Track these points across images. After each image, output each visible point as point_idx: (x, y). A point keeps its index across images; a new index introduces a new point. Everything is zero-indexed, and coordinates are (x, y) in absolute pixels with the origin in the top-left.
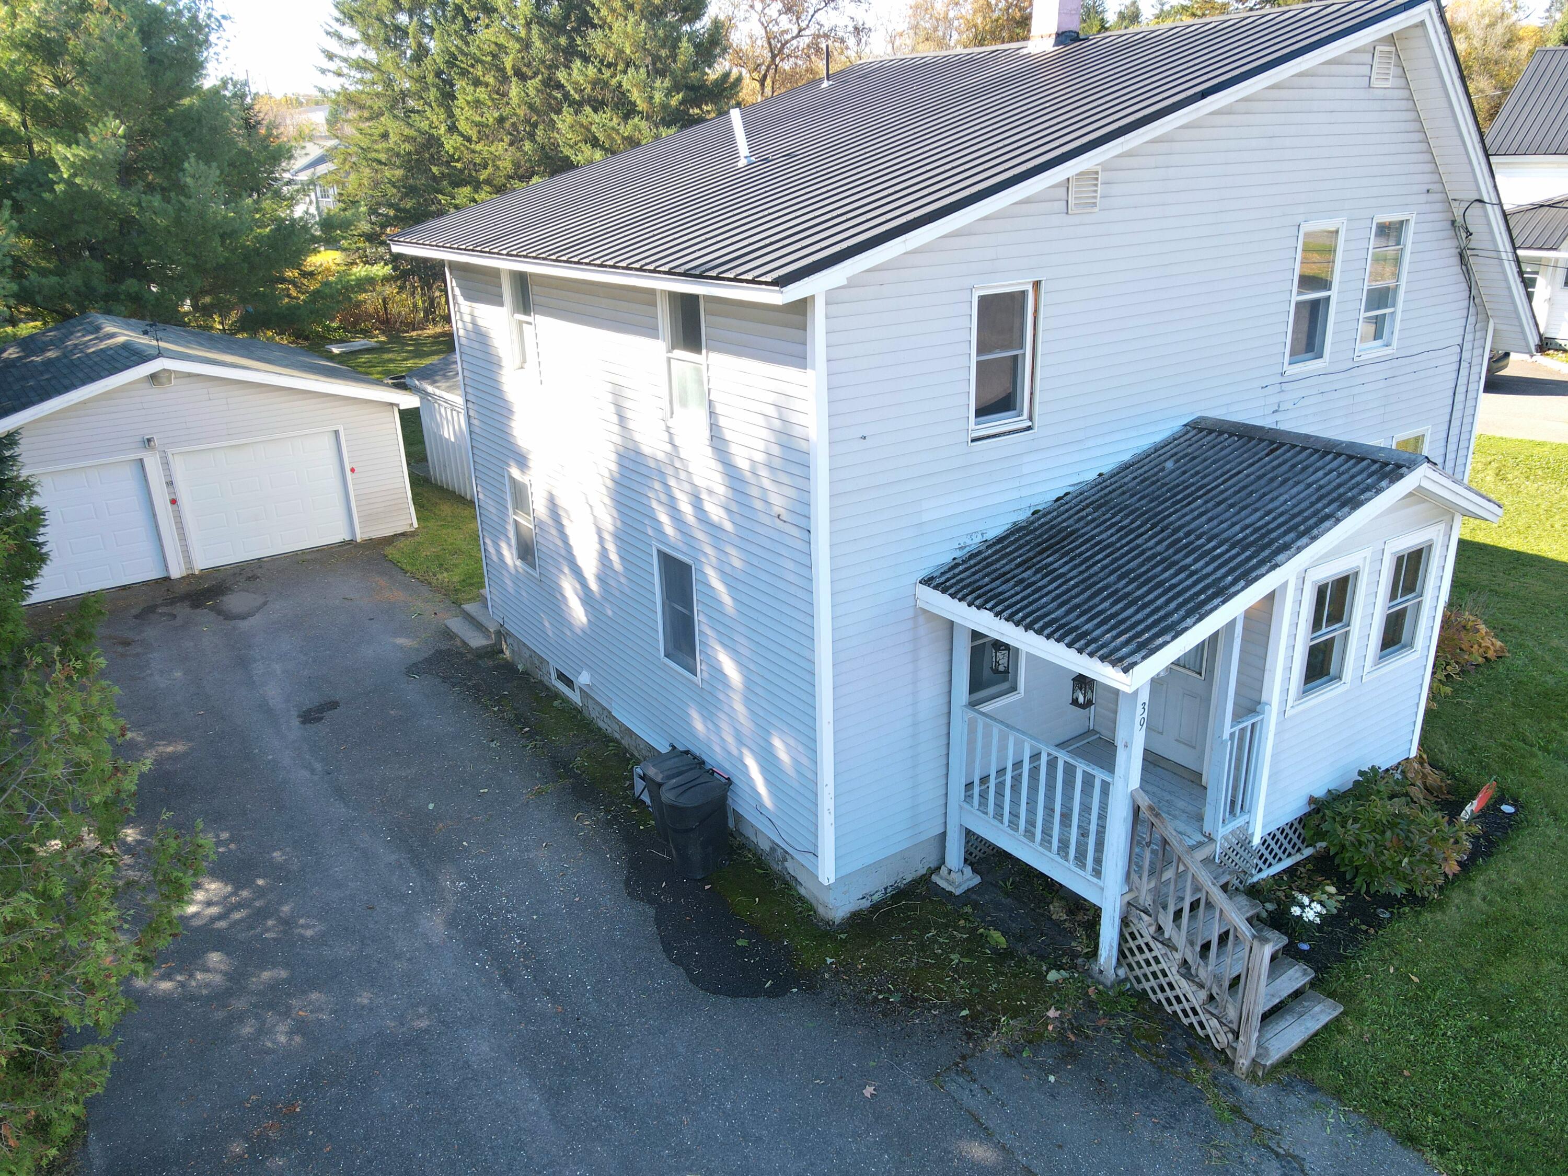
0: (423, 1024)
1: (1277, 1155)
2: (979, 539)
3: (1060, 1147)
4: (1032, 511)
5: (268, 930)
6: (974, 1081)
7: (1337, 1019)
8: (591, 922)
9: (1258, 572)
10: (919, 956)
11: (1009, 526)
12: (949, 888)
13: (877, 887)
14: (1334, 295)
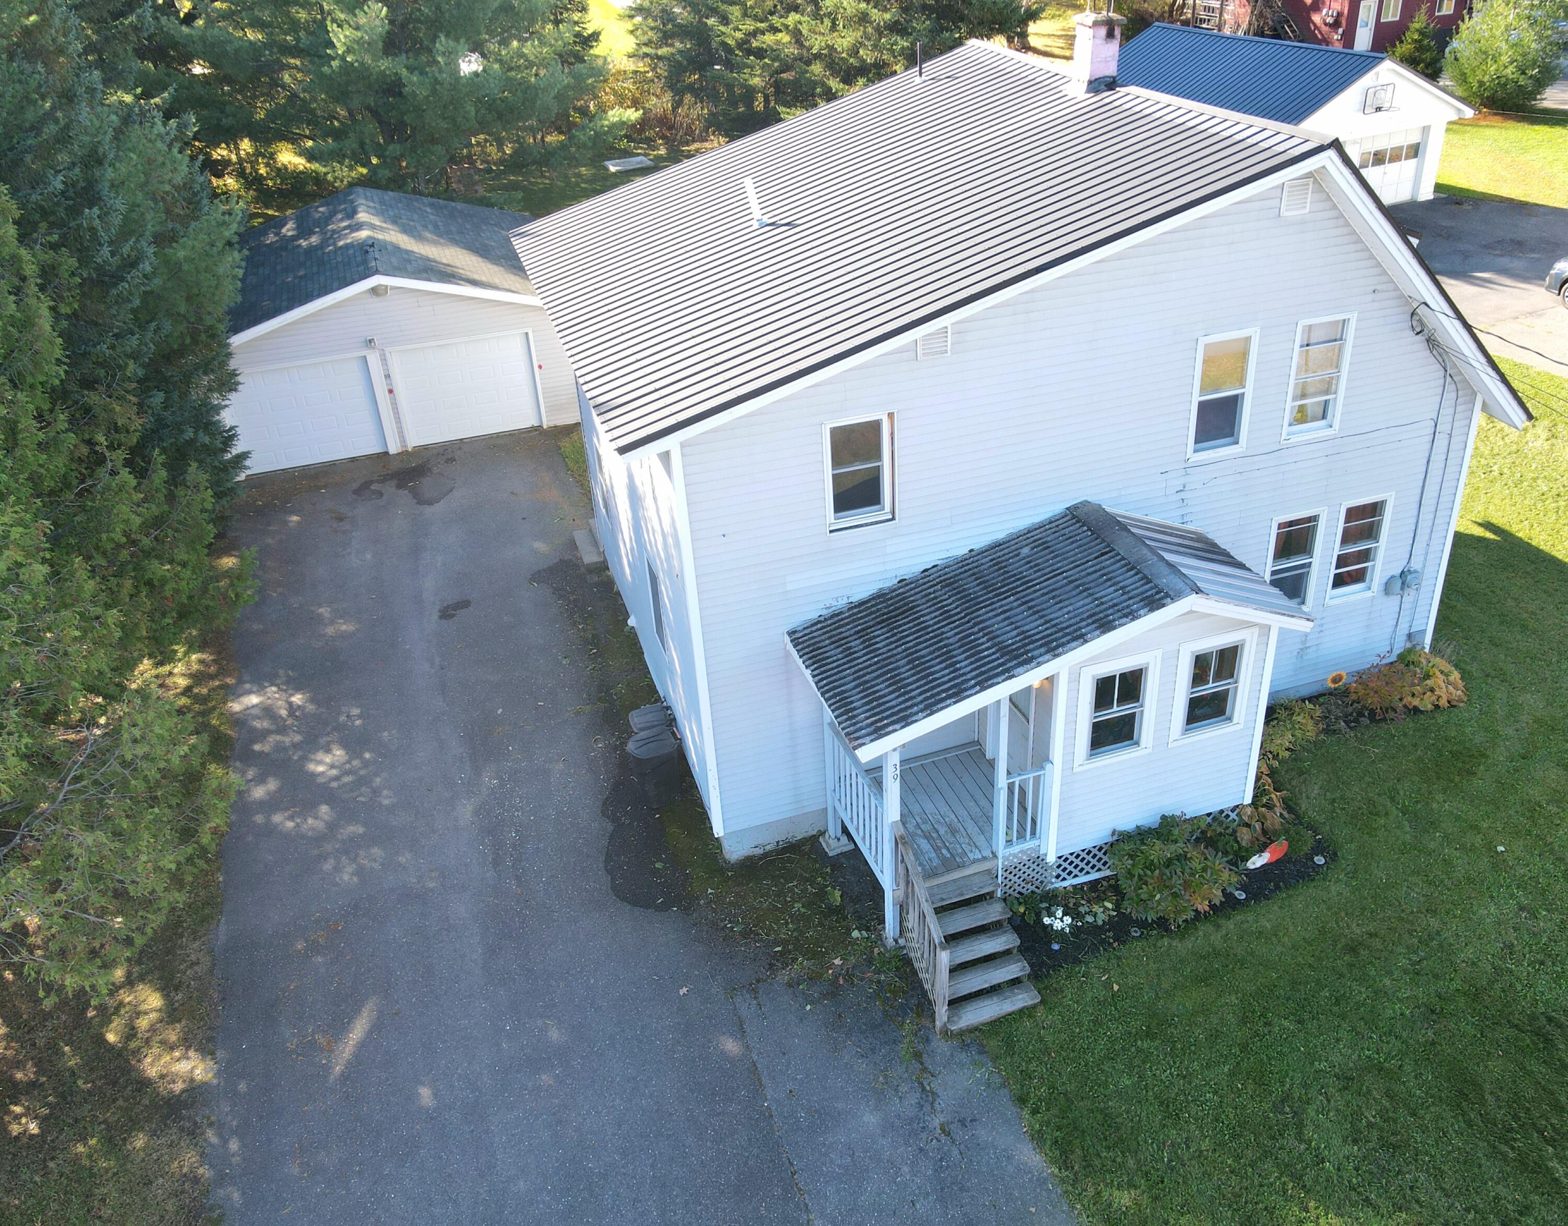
0: (432, 885)
1: (924, 1089)
2: (845, 601)
3: (784, 1054)
4: (898, 579)
5: (361, 795)
6: (755, 998)
7: (1034, 1007)
8: (568, 829)
9: (995, 680)
10: (773, 900)
11: (875, 591)
12: (827, 850)
13: (769, 840)
14: (1249, 392)
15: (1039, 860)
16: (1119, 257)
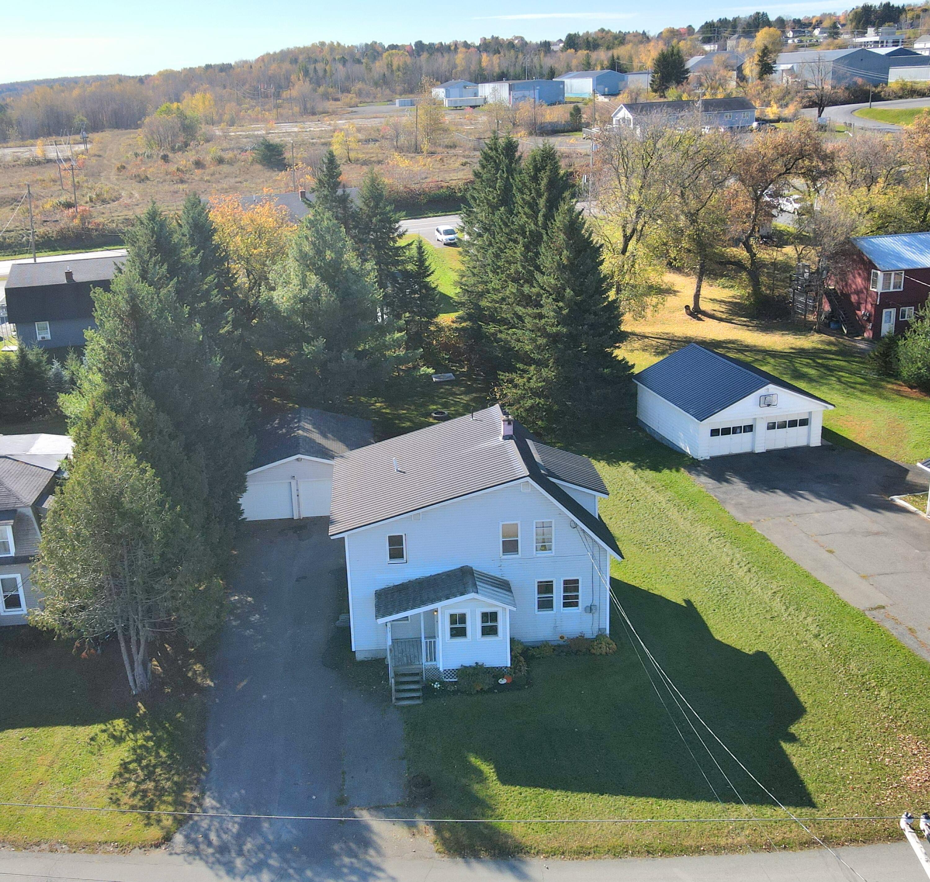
1: (383, 716)
4: (409, 580)
7: (420, 704)
13: (369, 656)
14: (519, 539)
15: (438, 669)
16: (469, 499)
